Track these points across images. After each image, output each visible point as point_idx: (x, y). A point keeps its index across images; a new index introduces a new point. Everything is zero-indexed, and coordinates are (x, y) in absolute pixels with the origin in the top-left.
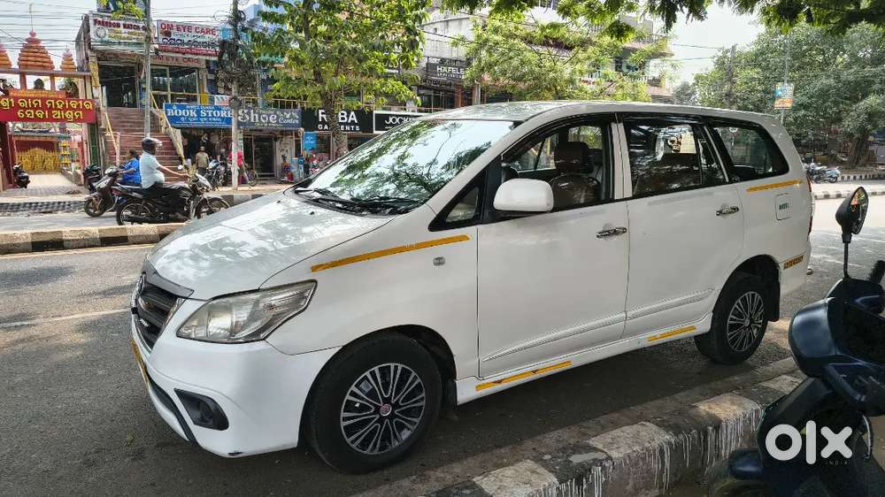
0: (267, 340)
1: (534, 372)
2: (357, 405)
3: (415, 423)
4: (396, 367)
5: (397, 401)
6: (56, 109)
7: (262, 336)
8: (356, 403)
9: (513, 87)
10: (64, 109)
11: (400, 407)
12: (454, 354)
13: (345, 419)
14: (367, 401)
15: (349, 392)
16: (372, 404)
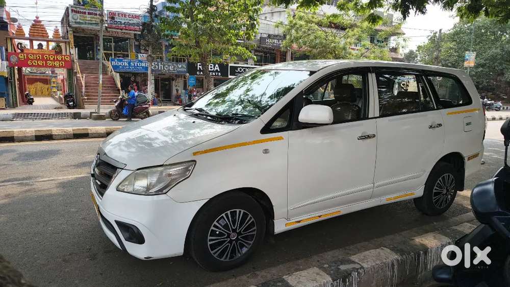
0: (167, 194)
1: (320, 216)
2: (217, 233)
3: (251, 244)
4: (240, 211)
5: (240, 231)
6: (50, 60)
7: (164, 191)
8: (217, 231)
9: (310, 51)
10: (54, 60)
11: (242, 234)
12: (273, 205)
13: (211, 240)
14: (223, 230)
15: (213, 225)
16: (226, 232)
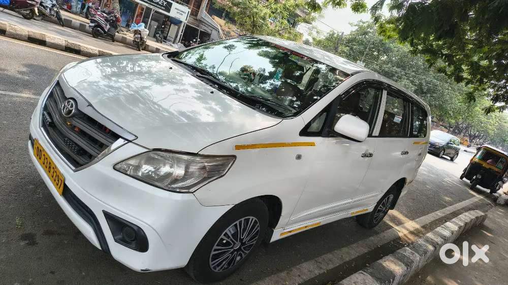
0: (194, 193)
1: (306, 227)
2: (224, 242)
3: (246, 253)
4: (252, 219)
7: (192, 190)
8: (224, 240)
9: (230, 7)
13: (215, 250)
14: (231, 240)
15: (224, 233)
16: (233, 241)
